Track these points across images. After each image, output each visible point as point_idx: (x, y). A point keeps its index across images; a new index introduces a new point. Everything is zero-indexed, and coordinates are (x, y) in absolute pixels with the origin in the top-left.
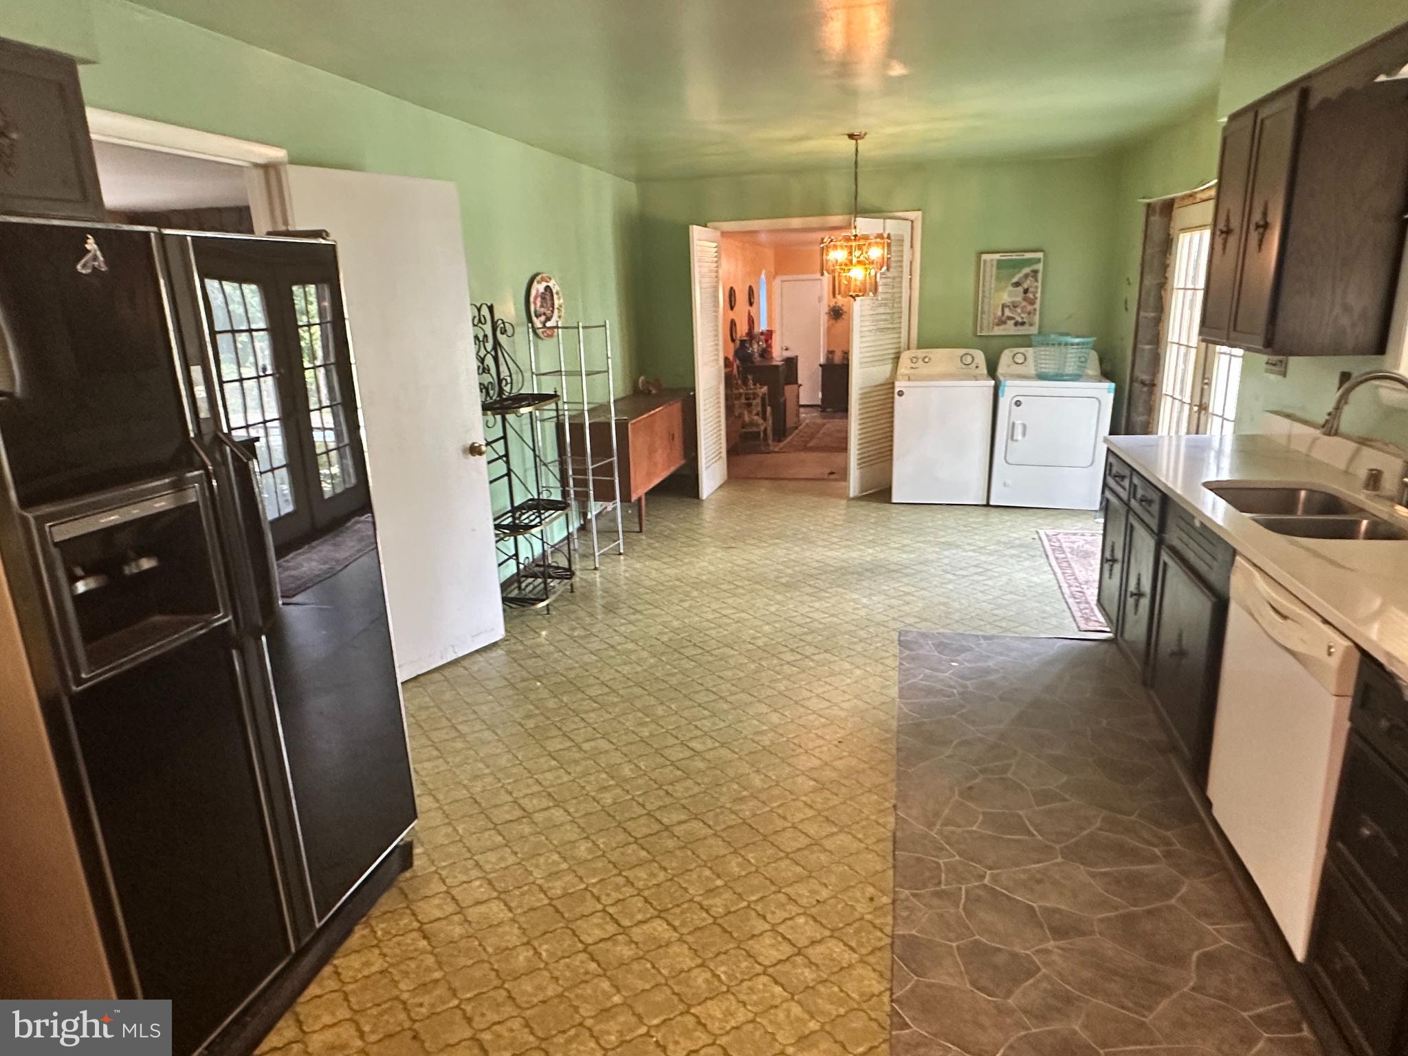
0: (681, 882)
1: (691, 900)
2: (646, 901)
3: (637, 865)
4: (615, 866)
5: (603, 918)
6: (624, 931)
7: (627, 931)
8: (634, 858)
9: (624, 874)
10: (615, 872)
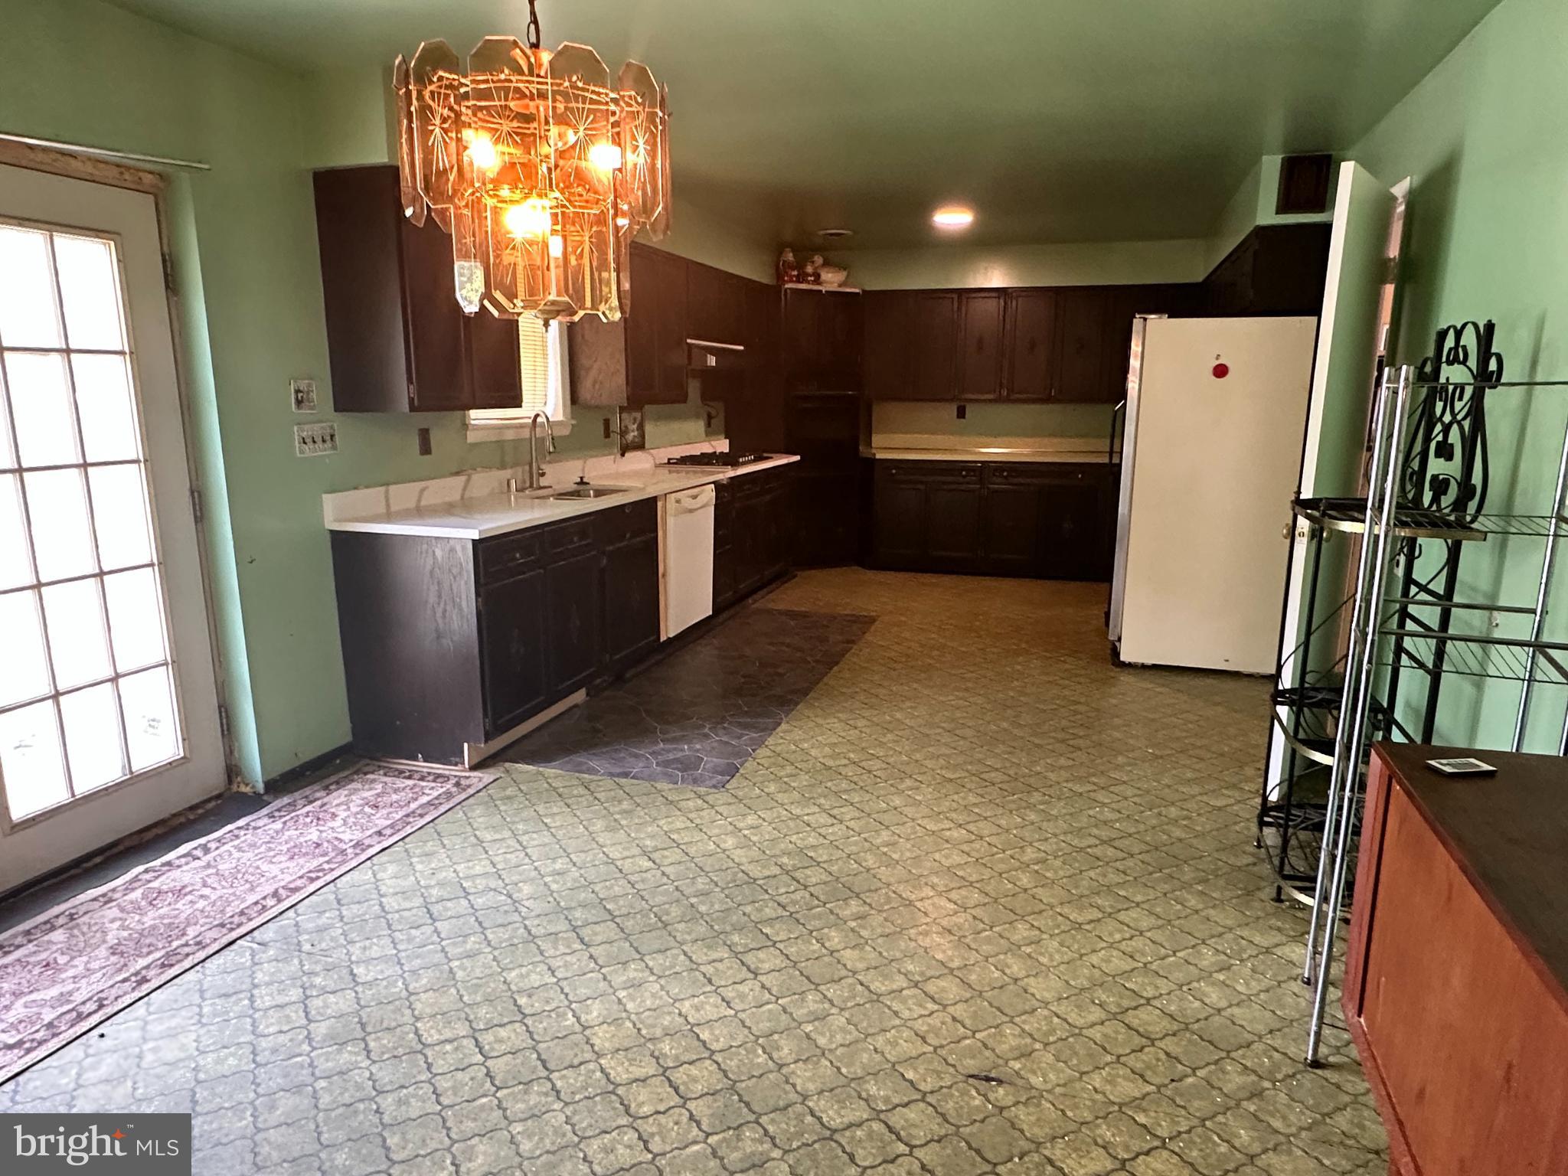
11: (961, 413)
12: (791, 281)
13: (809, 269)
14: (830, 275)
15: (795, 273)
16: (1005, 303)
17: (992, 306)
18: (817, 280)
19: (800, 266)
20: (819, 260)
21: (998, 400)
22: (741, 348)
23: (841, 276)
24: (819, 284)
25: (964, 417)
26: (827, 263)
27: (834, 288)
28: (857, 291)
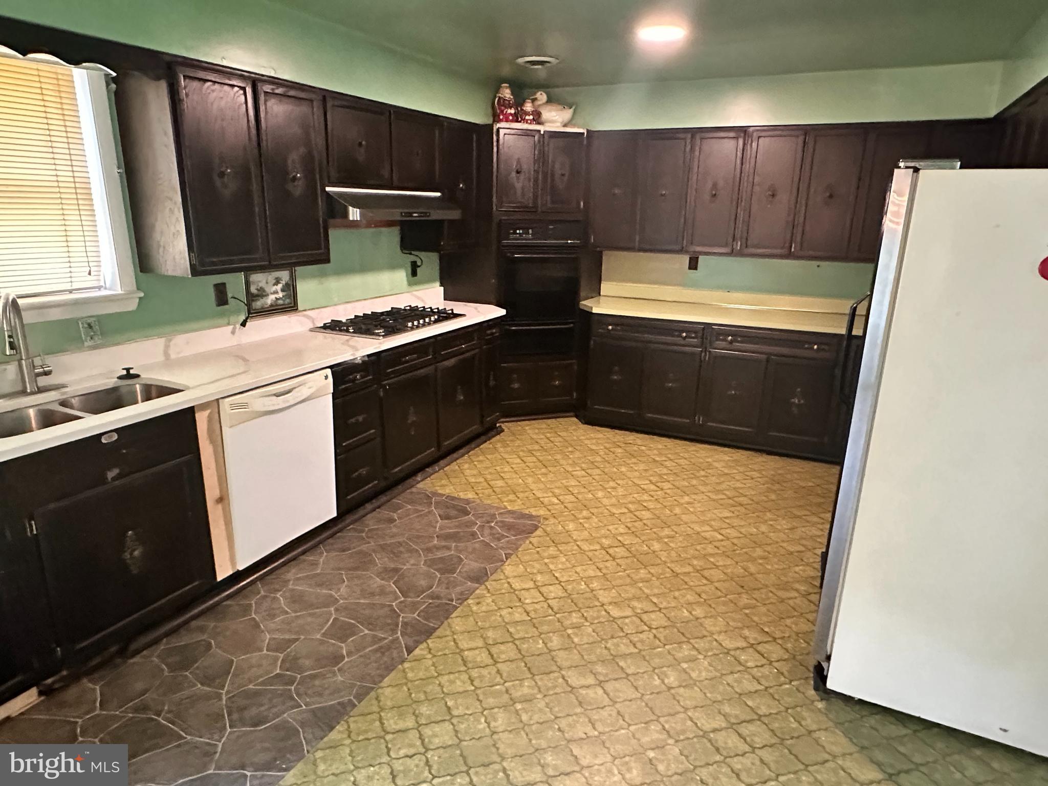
0: (596, 636)
1: (592, 624)
2: (622, 629)
3: (628, 655)
4: (644, 657)
5: (651, 624)
6: (637, 615)
7: (634, 614)
8: (629, 661)
9: (637, 651)
10: (644, 653)
11: (693, 264)
12: (507, 121)
13: (528, 107)
14: (554, 113)
15: (512, 111)
16: (744, 144)
17: (729, 147)
18: (537, 118)
19: (519, 103)
20: (542, 97)
21: (732, 253)
22: (438, 194)
23: (567, 114)
24: (539, 123)
25: (696, 268)
26: (550, 101)
27: (557, 127)
28: (581, 131)
